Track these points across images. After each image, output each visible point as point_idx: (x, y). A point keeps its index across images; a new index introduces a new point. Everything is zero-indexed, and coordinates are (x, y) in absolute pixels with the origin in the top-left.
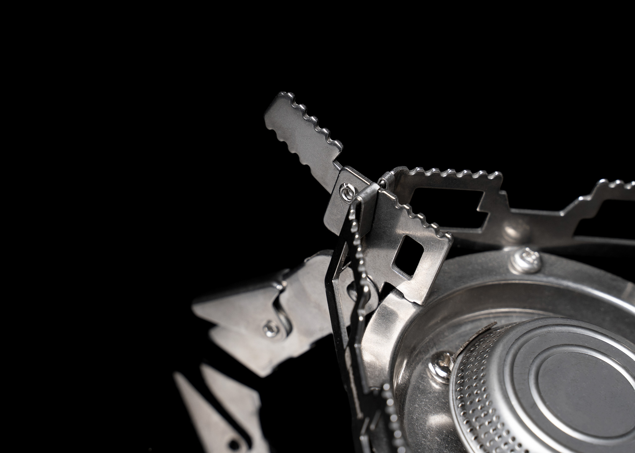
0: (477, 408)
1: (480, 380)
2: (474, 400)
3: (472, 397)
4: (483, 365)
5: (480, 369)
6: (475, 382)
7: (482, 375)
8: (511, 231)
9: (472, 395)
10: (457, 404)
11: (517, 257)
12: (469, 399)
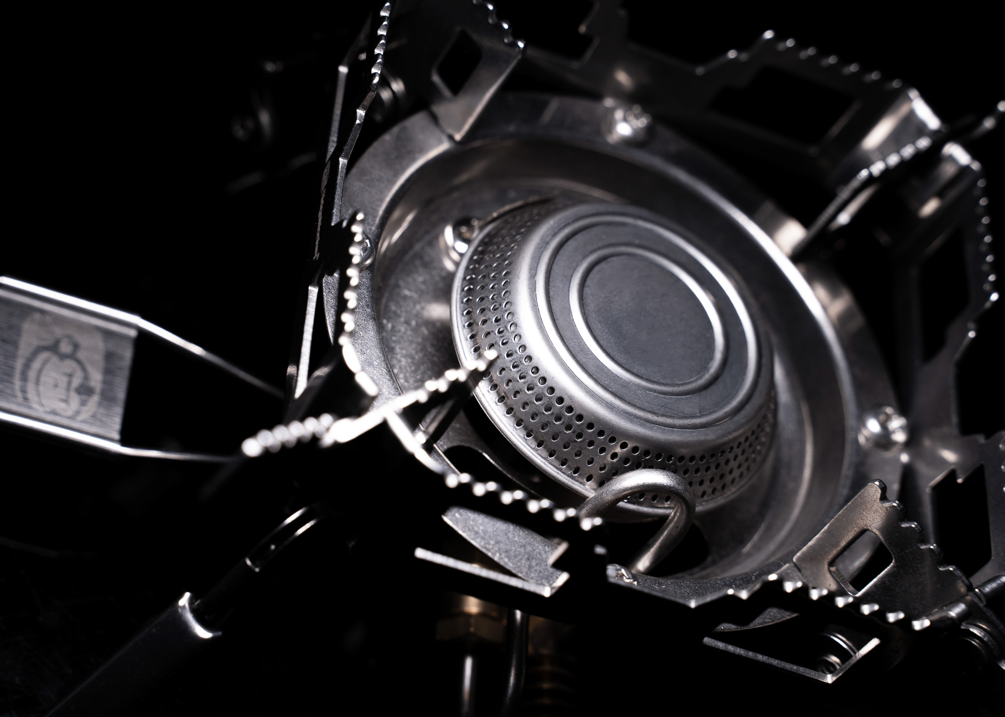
0: (488, 297)
1: (505, 260)
2: (487, 285)
3: (486, 280)
4: (515, 241)
5: (510, 245)
6: (497, 261)
7: (509, 254)
8: (622, 77)
9: (487, 278)
10: (464, 286)
11: (619, 114)
12: (482, 282)
